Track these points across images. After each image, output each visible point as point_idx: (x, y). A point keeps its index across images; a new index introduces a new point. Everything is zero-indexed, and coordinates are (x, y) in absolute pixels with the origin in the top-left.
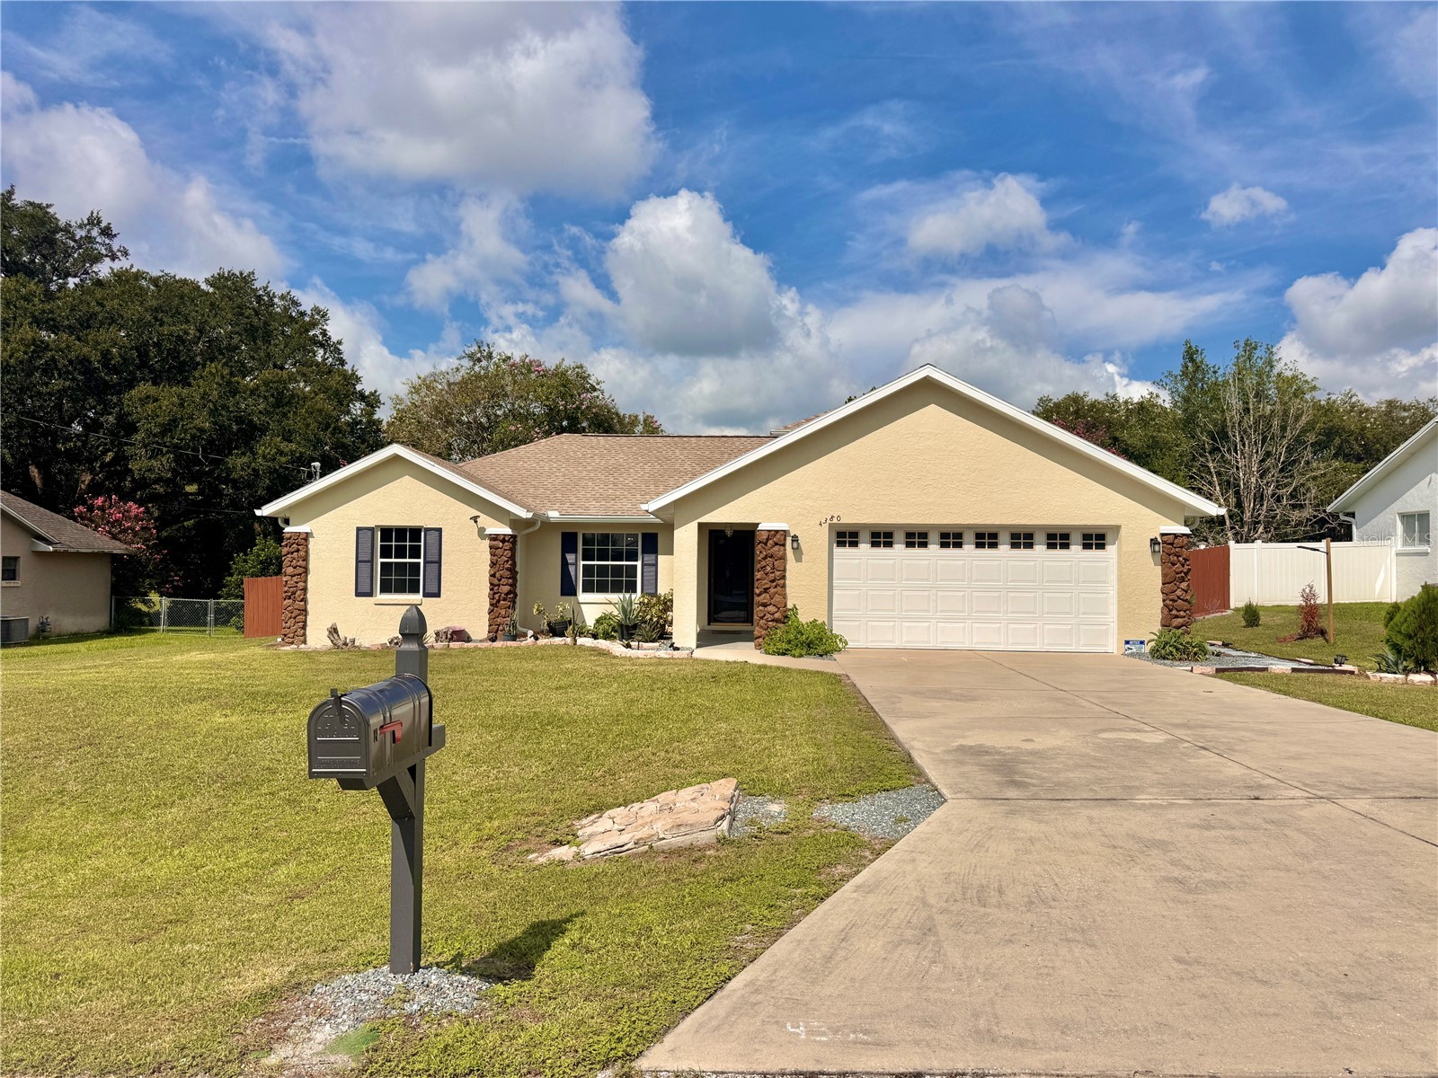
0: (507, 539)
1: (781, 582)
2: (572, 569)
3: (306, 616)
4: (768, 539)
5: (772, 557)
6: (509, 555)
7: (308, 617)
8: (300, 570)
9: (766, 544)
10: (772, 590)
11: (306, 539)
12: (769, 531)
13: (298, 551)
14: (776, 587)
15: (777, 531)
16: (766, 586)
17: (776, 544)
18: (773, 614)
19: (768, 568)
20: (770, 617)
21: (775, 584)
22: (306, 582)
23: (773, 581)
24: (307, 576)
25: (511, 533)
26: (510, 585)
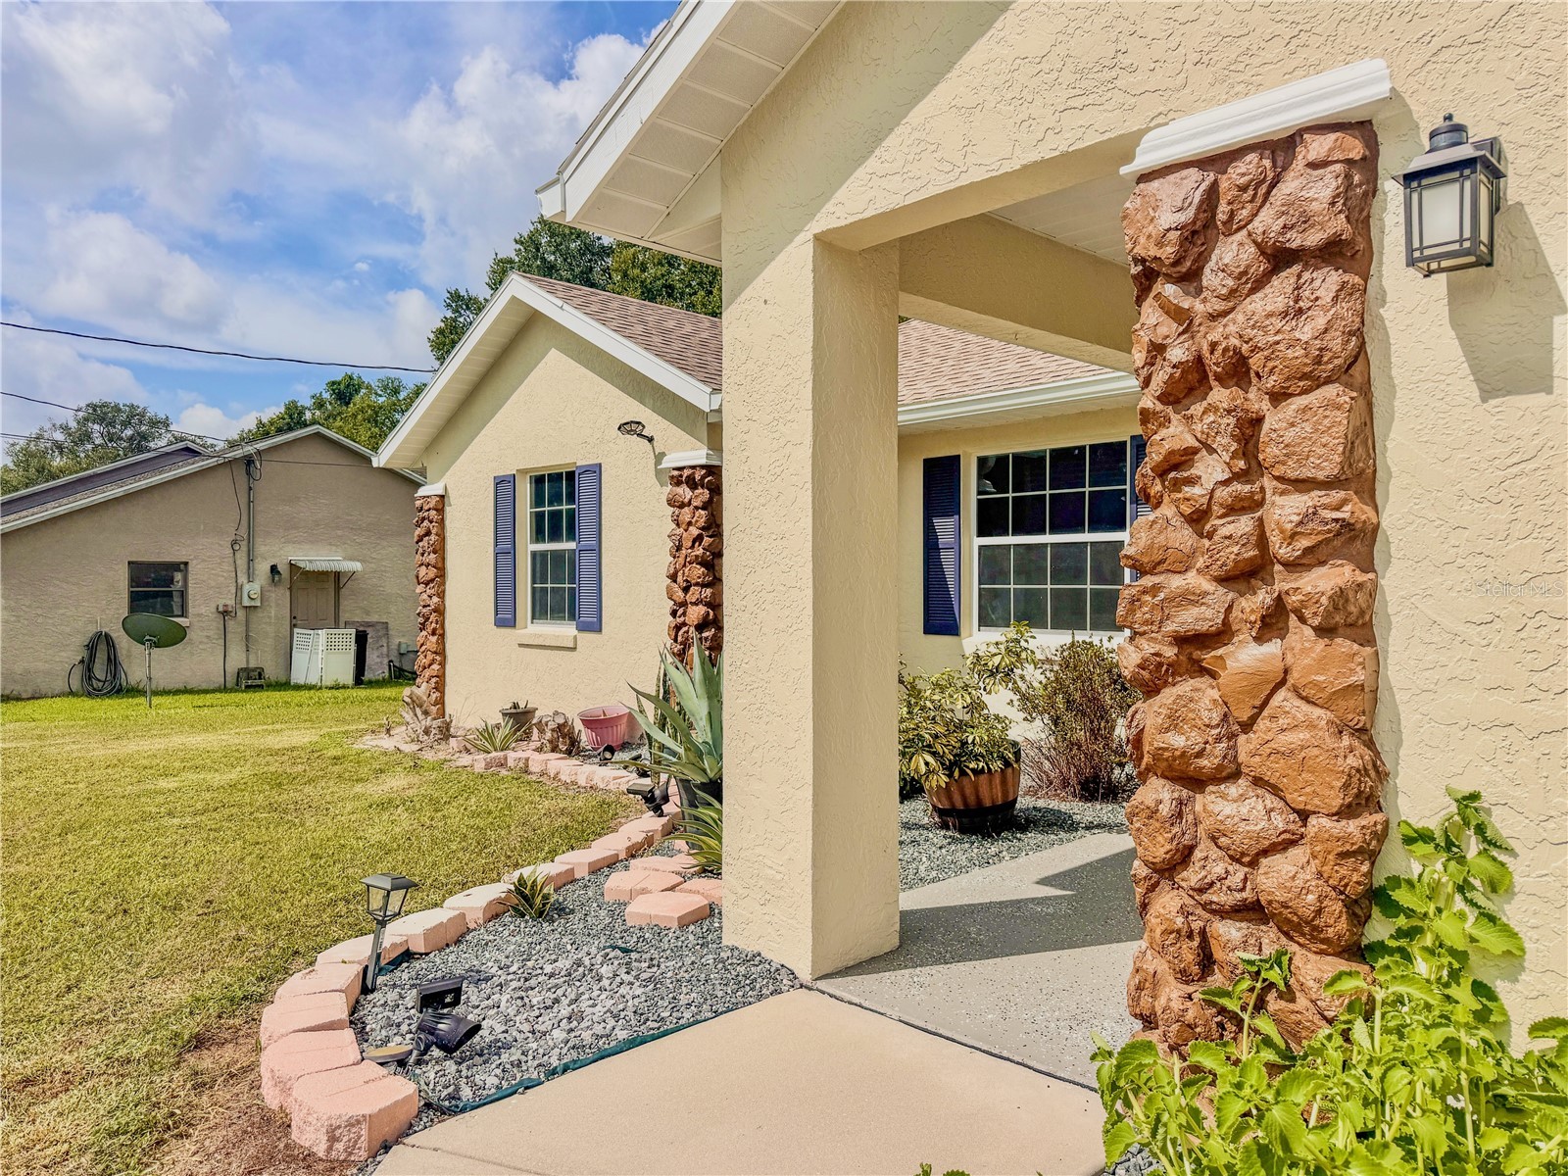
0: (698, 477)
1: (1324, 581)
2: (947, 559)
3: (443, 664)
4: (1201, 232)
5: (1238, 371)
6: (702, 523)
7: (447, 667)
8: (432, 573)
9: (1190, 278)
10: (1246, 656)
11: (440, 510)
12: (1217, 161)
13: (428, 533)
14: (1272, 623)
15: (1282, 148)
16: (1189, 619)
17: (1279, 258)
18: (1252, 859)
19: (1210, 470)
20: (1231, 883)
21: (1259, 600)
22: (441, 595)
23: (1244, 576)
24: (443, 583)
25: (703, 461)
26: (708, 605)
